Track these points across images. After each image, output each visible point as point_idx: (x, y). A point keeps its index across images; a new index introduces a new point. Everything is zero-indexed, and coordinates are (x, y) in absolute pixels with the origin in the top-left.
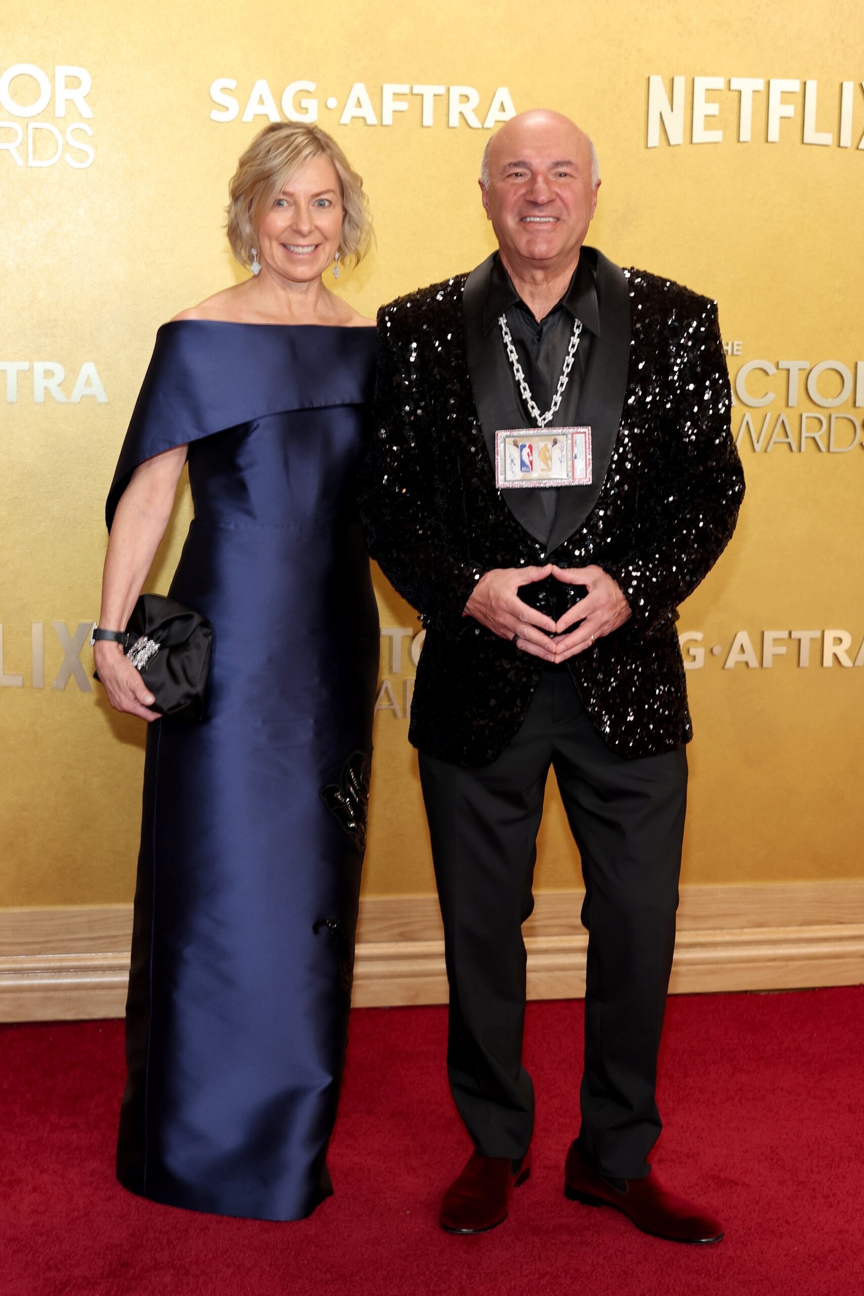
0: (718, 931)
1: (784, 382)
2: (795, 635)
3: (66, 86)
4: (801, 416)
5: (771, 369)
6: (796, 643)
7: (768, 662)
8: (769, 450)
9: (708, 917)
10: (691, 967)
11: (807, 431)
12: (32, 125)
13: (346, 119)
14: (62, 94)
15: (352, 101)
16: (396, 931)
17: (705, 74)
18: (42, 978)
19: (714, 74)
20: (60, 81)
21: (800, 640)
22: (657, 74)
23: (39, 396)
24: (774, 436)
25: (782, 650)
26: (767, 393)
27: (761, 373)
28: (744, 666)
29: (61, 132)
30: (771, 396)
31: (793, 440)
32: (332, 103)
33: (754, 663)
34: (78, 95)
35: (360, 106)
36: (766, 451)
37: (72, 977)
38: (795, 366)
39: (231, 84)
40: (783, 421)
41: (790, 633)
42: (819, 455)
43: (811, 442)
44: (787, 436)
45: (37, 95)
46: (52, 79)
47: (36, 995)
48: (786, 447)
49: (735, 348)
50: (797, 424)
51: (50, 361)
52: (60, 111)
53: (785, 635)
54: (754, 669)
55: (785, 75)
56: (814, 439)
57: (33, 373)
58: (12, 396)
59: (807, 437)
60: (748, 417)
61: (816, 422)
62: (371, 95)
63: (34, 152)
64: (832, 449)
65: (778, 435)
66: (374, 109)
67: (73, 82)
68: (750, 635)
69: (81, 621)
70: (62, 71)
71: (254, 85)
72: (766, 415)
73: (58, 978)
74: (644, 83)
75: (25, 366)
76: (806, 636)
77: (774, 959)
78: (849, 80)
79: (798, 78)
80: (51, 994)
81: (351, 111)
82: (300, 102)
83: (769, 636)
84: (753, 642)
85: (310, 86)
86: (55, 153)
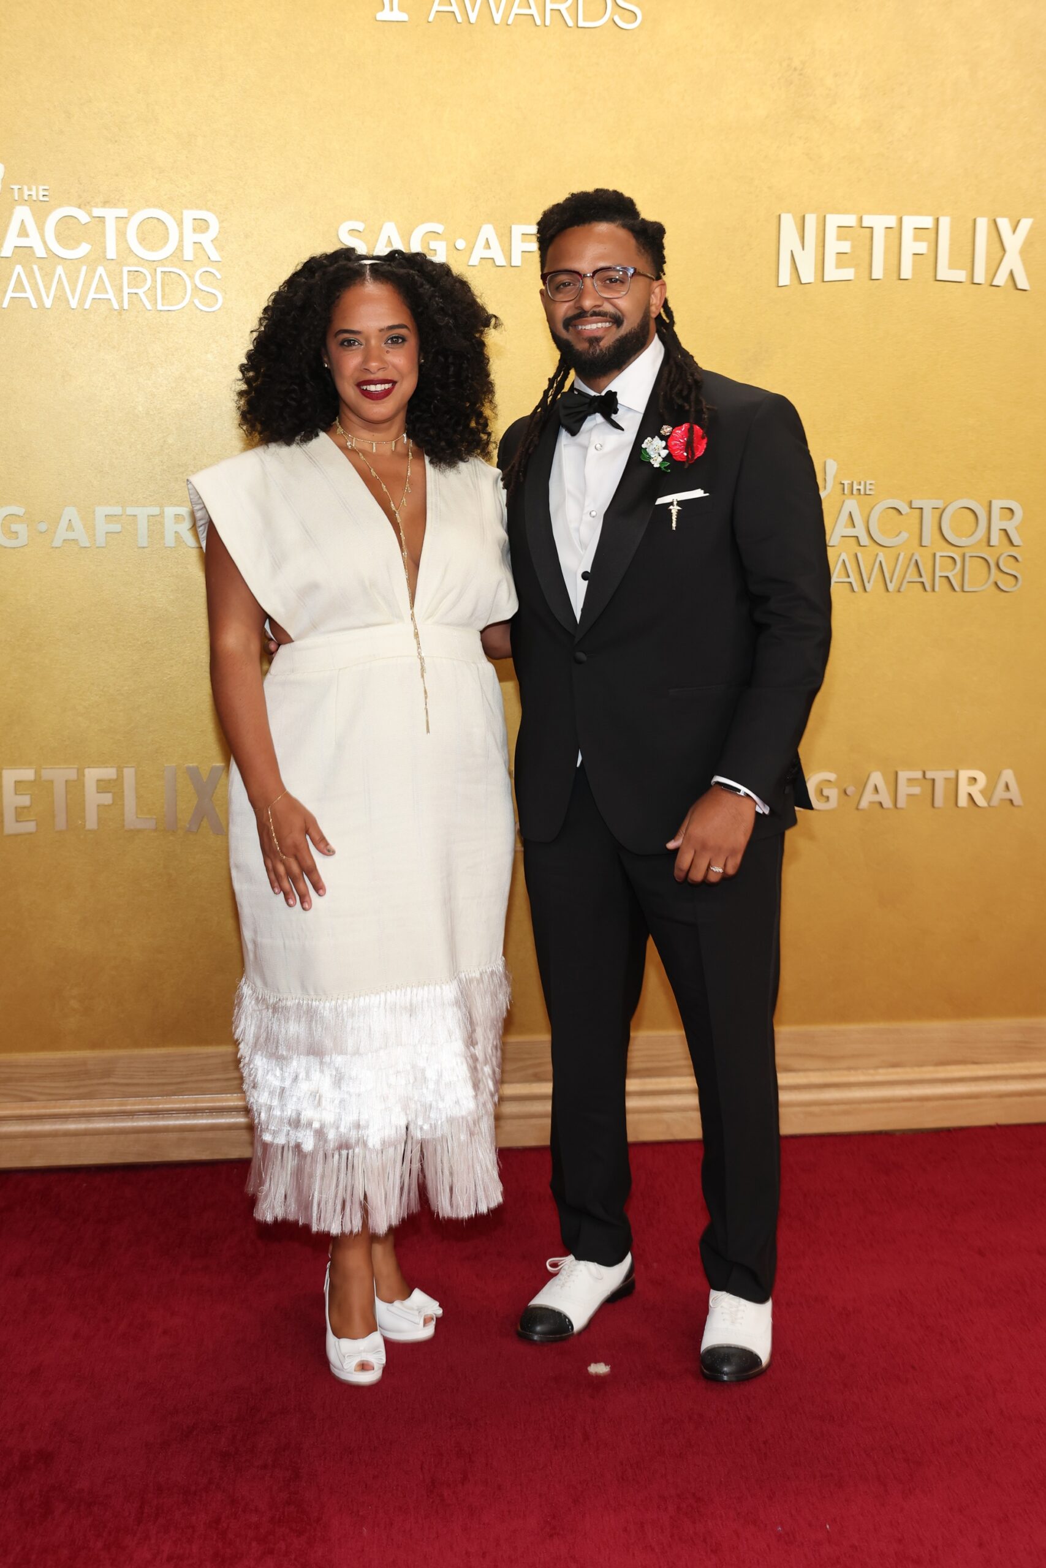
0: (852, 1072)
1: (917, 521)
2: (929, 775)
3: (194, 230)
4: (934, 555)
5: (904, 509)
6: (931, 782)
7: (902, 803)
8: (902, 590)
9: (843, 1057)
10: (825, 1108)
11: (940, 571)
12: (159, 270)
13: (474, 260)
14: (190, 237)
15: (481, 242)
16: (531, 1071)
17: (837, 211)
18: (177, 1119)
19: (846, 212)
20: (188, 225)
21: (933, 780)
22: (789, 212)
23: (170, 540)
24: (908, 575)
25: (916, 790)
26: (900, 533)
27: (894, 512)
28: (878, 806)
29: (190, 277)
30: (904, 535)
31: (926, 579)
32: (461, 244)
33: (888, 803)
34: (206, 239)
35: (490, 248)
36: (899, 591)
37: (207, 1118)
38: (928, 504)
39: (360, 226)
40: (916, 561)
41: (924, 773)
42: (954, 593)
43: (944, 580)
44: (921, 576)
45: (166, 238)
46: (180, 224)
47: (171, 1135)
48: (919, 586)
49: (868, 487)
50: (930, 563)
51: (179, 506)
52: (188, 254)
53: (919, 775)
54: (888, 809)
55: (918, 213)
56: (947, 577)
57: (163, 517)
58: (143, 541)
59: (941, 577)
60: (881, 557)
61: (950, 561)
62: (500, 236)
63: (163, 297)
64: (966, 589)
65: (912, 574)
66: (503, 250)
67: (201, 225)
68: (884, 775)
69: (214, 764)
70: (189, 215)
71: (381, 228)
72: (899, 555)
73: (194, 1118)
74: (775, 221)
75: (156, 511)
76: (940, 776)
77: (909, 1099)
78: (982, 216)
79: (930, 215)
80: (186, 1134)
81: (479, 252)
82: (429, 243)
83: (903, 776)
84: (886, 782)
85: (439, 228)
86: (184, 298)
